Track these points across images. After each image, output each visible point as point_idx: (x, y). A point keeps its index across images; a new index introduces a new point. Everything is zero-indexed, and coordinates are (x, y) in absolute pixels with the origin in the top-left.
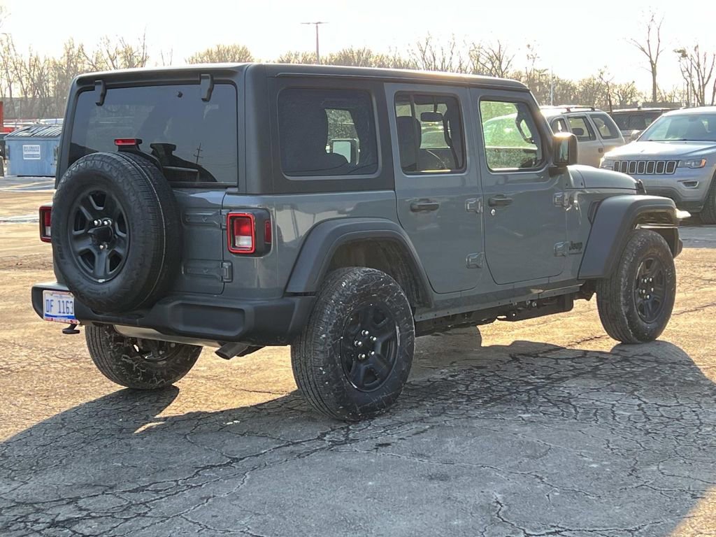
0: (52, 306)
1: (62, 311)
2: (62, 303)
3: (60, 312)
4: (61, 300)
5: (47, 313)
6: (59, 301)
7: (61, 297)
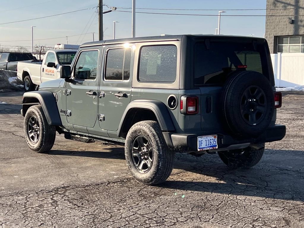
0: (202, 143)
1: (207, 144)
2: (207, 141)
3: (206, 145)
4: (207, 140)
5: (200, 147)
6: (206, 140)
7: (207, 138)
